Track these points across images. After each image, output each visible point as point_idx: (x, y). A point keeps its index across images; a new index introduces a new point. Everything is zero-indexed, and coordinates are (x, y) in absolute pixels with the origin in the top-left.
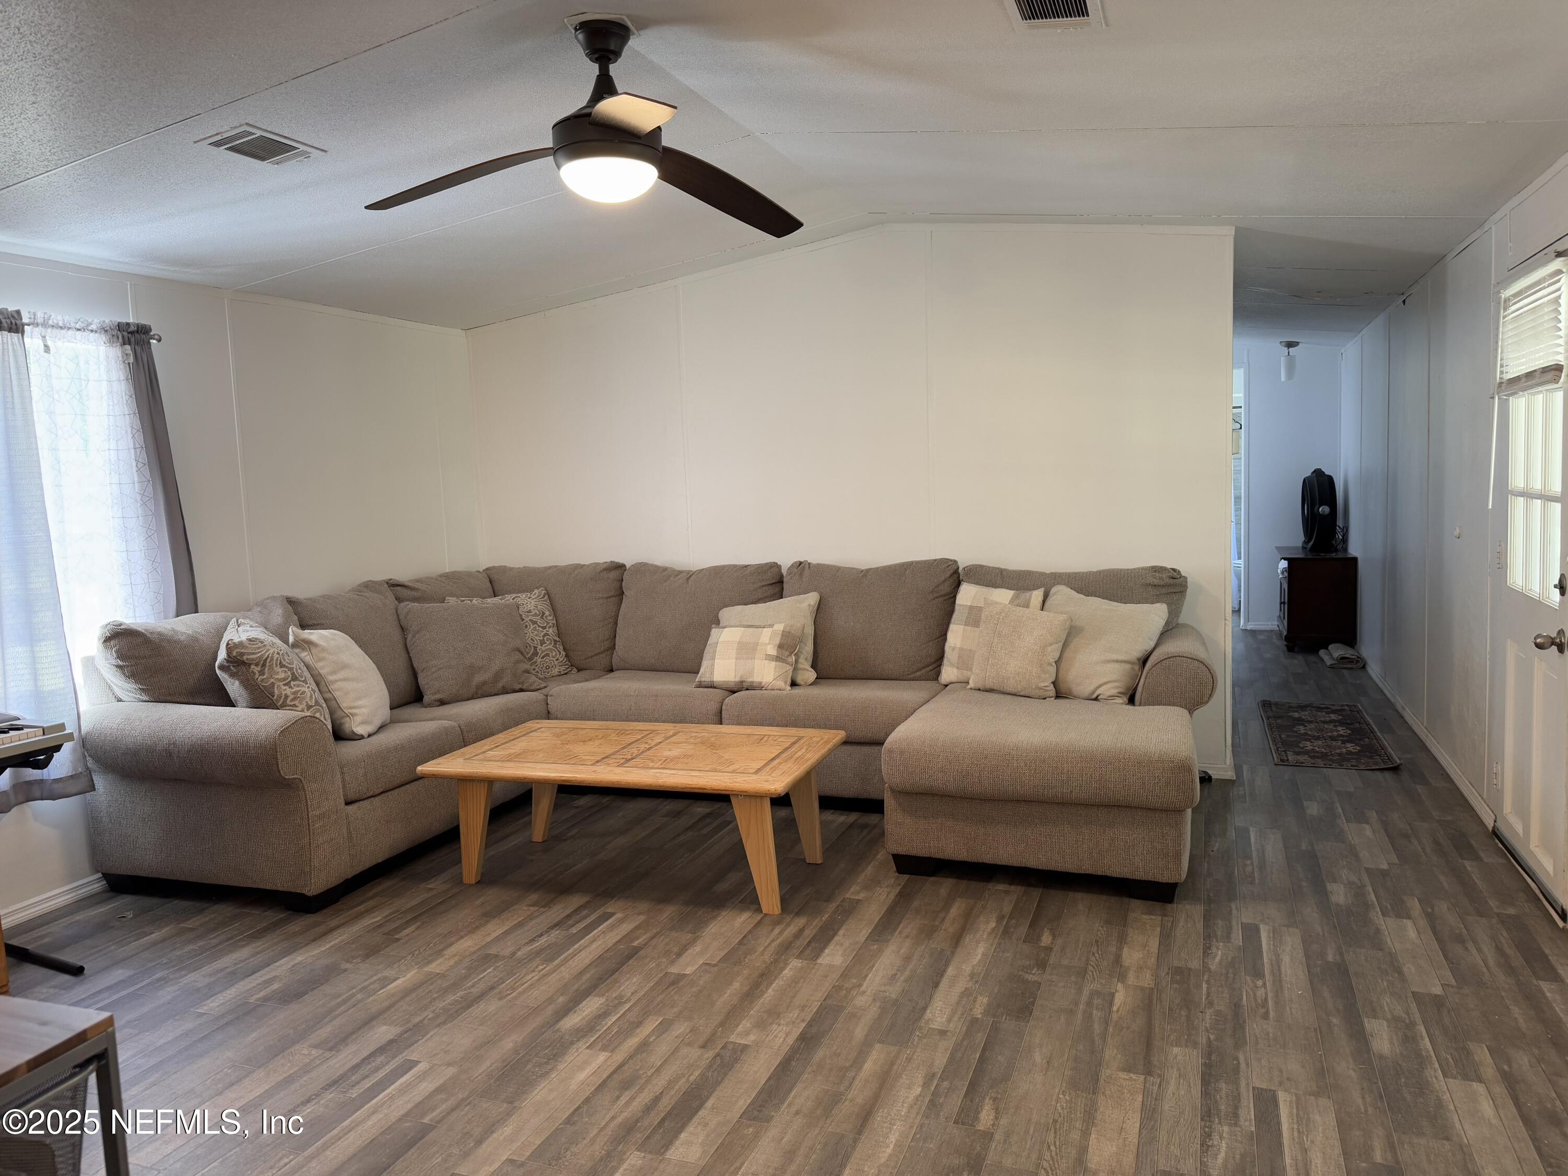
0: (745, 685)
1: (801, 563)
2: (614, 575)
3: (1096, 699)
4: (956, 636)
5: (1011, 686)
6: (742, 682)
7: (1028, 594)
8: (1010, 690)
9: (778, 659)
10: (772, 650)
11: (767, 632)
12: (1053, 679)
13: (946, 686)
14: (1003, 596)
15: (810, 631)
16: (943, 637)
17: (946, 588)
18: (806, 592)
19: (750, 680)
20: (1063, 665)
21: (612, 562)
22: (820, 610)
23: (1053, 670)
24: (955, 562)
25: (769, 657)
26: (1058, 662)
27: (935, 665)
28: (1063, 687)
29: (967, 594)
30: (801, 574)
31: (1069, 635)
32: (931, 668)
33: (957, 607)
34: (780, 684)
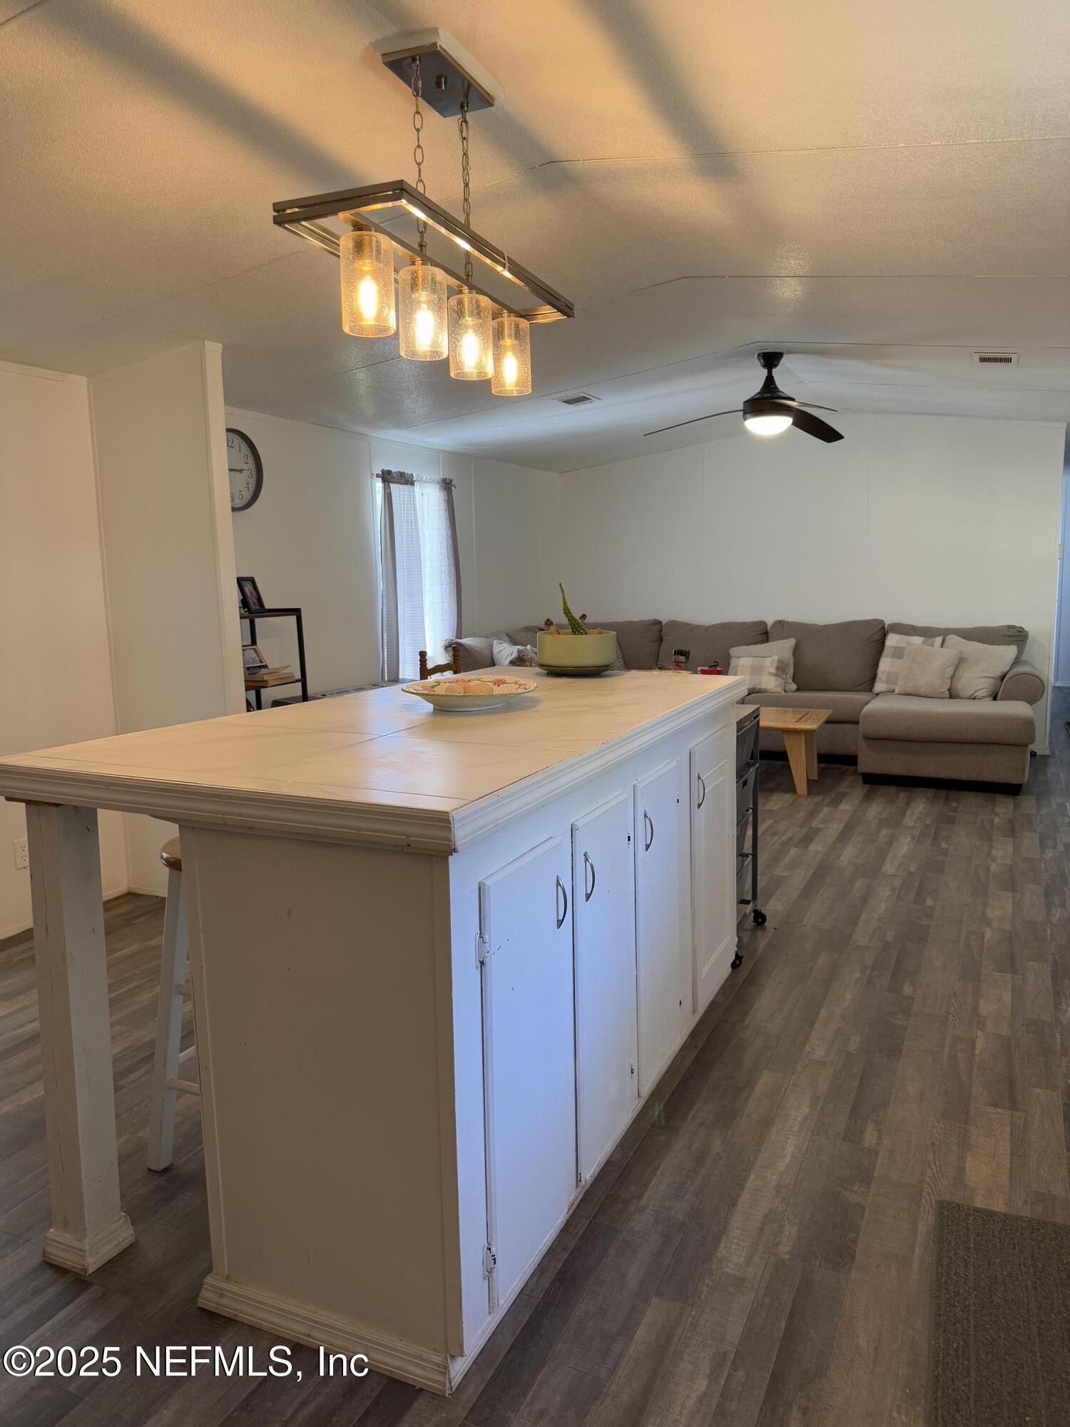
0: (756, 690)
1: (781, 621)
2: (656, 627)
3: (974, 699)
4: (885, 665)
5: (922, 691)
6: (754, 688)
7: (933, 639)
8: (922, 694)
9: (776, 675)
10: (773, 670)
11: (768, 661)
12: (948, 687)
13: (877, 694)
14: (917, 640)
15: (792, 661)
16: (876, 665)
17: (877, 637)
18: (787, 638)
19: (759, 687)
20: (955, 680)
21: (655, 620)
22: (796, 650)
23: (949, 682)
24: (883, 621)
25: (771, 674)
26: (952, 678)
27: (869, 683)
28: (954, 692)
29: (892, 640)
30: (782, 628)
31: (959, 662)
32: (867, 684)
33: (886, 647)
34: (779, 690)
